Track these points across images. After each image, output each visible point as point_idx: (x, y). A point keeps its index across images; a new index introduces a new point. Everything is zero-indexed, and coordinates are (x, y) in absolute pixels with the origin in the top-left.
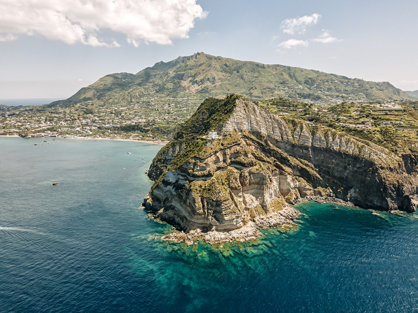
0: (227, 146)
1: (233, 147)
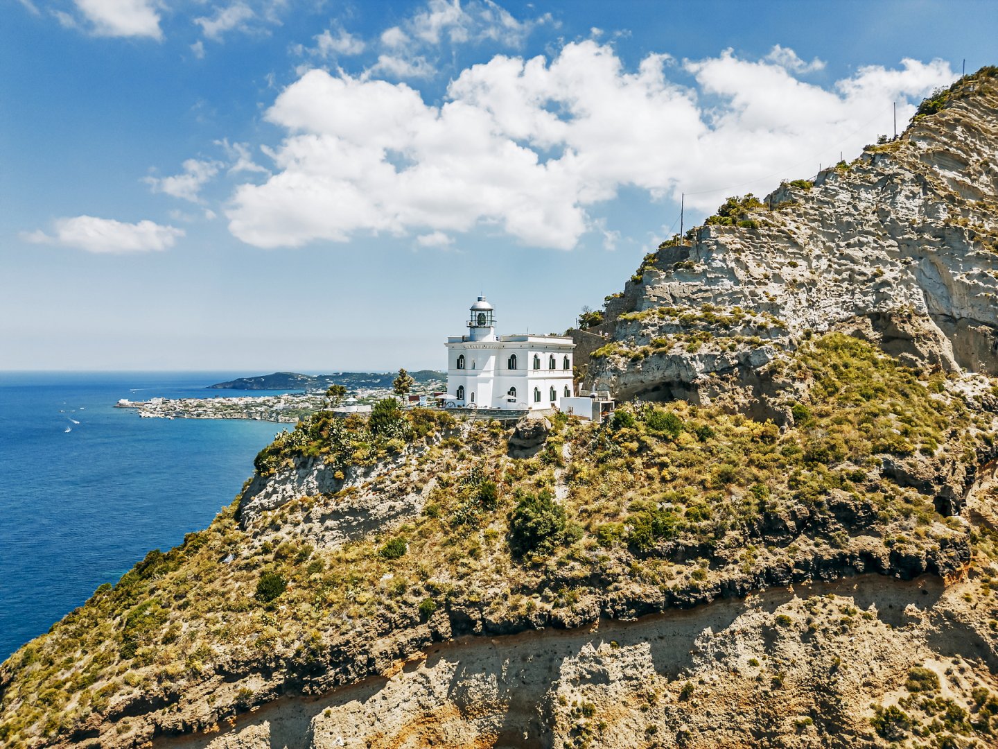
0: (599, 580)
1: (751, 619)
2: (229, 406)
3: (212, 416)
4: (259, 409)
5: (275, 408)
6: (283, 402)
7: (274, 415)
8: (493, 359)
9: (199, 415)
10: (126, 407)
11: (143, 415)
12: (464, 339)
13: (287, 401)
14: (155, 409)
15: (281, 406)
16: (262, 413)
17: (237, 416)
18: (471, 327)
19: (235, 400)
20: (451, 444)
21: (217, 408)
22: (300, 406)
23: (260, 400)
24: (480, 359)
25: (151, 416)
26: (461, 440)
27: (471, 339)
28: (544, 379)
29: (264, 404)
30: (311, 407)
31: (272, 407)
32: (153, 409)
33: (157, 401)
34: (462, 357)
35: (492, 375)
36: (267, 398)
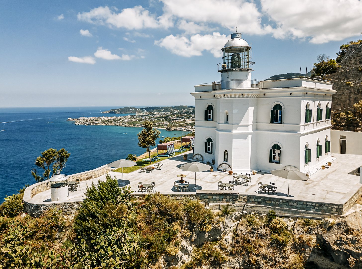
2: (107, 120)
3: (101, 124)
4: (118, 121)
5: (124, 121)
6: (127, 118)
7: (124, 124)
8: (251, 110)
9: (96, 124)
10: (71, 121)
11: (76, 124)
12: (214, 87)
13: (129, 118)
14: (81, 121)
15: (126, 120)
16: (119, 123)
17: (110, 124)
18: (224, 71)
19: (110, 118)
20: (207, 257)
21: (103, 121)
22: (133, 120)
23: (119, 118)
24: (235, 111)
25: (79, 124)
26: (223, 248)
27: (223, 86)
28: (312, 132)
29: (120, 119)
30: (138, 120)
31: (123, 120)
32: (80, 121)
33: (82, 118)
34: (210, 107)
35: (250, 130)
36: (121, 117)
